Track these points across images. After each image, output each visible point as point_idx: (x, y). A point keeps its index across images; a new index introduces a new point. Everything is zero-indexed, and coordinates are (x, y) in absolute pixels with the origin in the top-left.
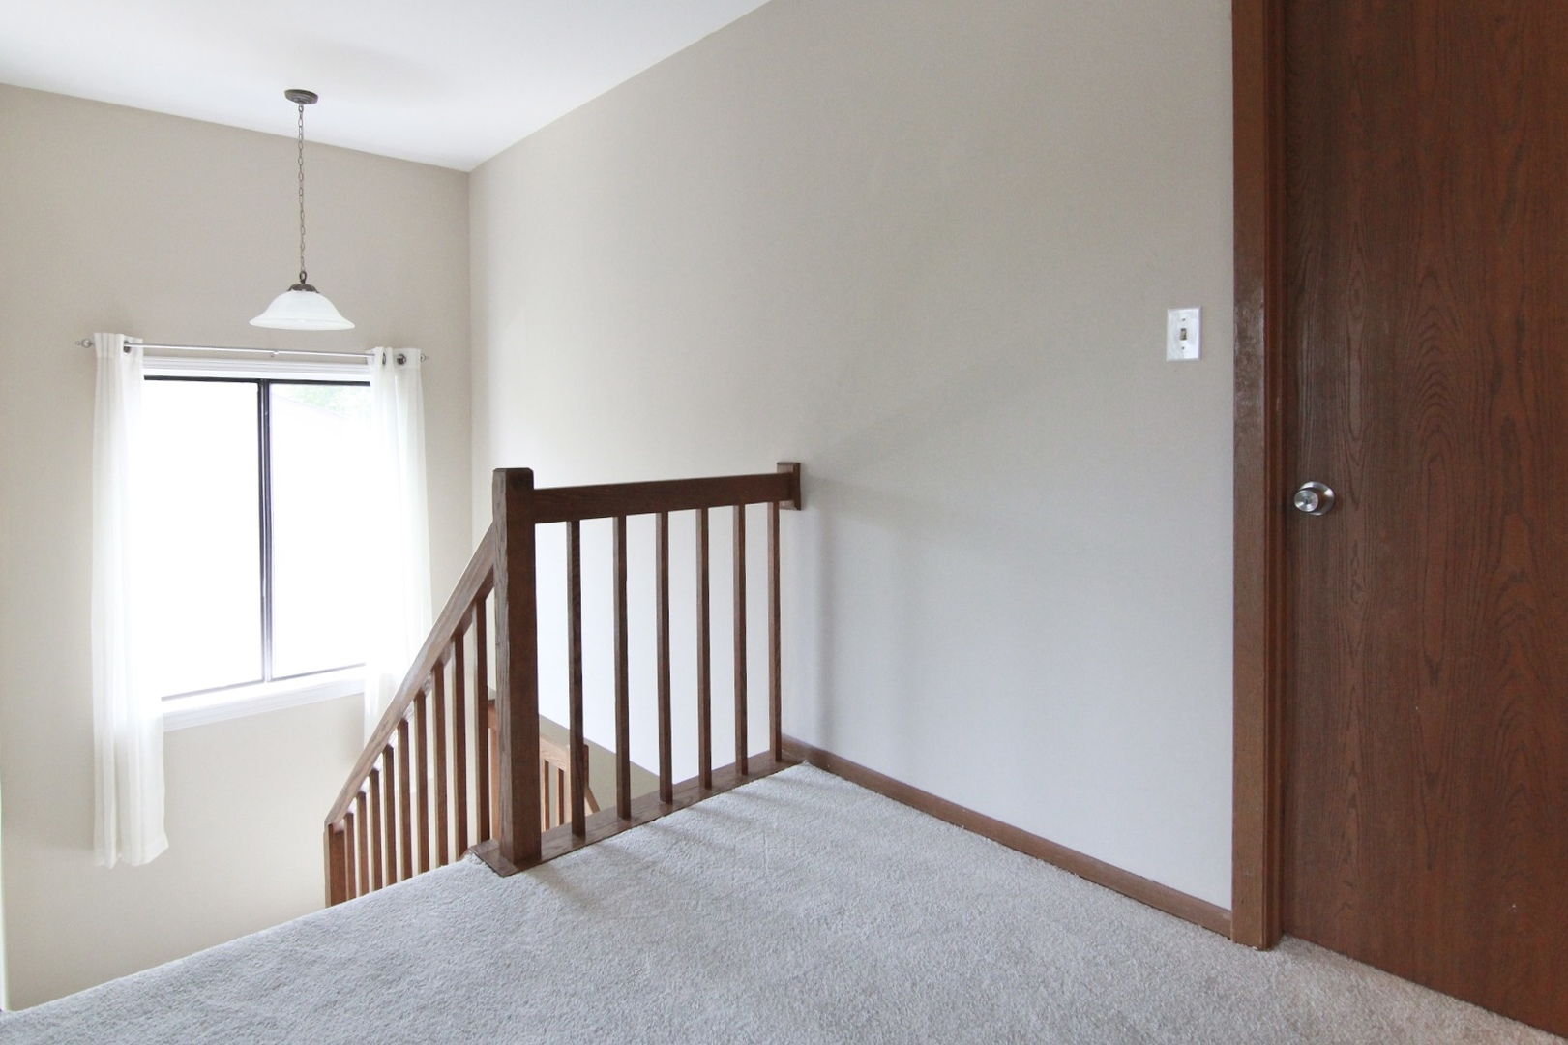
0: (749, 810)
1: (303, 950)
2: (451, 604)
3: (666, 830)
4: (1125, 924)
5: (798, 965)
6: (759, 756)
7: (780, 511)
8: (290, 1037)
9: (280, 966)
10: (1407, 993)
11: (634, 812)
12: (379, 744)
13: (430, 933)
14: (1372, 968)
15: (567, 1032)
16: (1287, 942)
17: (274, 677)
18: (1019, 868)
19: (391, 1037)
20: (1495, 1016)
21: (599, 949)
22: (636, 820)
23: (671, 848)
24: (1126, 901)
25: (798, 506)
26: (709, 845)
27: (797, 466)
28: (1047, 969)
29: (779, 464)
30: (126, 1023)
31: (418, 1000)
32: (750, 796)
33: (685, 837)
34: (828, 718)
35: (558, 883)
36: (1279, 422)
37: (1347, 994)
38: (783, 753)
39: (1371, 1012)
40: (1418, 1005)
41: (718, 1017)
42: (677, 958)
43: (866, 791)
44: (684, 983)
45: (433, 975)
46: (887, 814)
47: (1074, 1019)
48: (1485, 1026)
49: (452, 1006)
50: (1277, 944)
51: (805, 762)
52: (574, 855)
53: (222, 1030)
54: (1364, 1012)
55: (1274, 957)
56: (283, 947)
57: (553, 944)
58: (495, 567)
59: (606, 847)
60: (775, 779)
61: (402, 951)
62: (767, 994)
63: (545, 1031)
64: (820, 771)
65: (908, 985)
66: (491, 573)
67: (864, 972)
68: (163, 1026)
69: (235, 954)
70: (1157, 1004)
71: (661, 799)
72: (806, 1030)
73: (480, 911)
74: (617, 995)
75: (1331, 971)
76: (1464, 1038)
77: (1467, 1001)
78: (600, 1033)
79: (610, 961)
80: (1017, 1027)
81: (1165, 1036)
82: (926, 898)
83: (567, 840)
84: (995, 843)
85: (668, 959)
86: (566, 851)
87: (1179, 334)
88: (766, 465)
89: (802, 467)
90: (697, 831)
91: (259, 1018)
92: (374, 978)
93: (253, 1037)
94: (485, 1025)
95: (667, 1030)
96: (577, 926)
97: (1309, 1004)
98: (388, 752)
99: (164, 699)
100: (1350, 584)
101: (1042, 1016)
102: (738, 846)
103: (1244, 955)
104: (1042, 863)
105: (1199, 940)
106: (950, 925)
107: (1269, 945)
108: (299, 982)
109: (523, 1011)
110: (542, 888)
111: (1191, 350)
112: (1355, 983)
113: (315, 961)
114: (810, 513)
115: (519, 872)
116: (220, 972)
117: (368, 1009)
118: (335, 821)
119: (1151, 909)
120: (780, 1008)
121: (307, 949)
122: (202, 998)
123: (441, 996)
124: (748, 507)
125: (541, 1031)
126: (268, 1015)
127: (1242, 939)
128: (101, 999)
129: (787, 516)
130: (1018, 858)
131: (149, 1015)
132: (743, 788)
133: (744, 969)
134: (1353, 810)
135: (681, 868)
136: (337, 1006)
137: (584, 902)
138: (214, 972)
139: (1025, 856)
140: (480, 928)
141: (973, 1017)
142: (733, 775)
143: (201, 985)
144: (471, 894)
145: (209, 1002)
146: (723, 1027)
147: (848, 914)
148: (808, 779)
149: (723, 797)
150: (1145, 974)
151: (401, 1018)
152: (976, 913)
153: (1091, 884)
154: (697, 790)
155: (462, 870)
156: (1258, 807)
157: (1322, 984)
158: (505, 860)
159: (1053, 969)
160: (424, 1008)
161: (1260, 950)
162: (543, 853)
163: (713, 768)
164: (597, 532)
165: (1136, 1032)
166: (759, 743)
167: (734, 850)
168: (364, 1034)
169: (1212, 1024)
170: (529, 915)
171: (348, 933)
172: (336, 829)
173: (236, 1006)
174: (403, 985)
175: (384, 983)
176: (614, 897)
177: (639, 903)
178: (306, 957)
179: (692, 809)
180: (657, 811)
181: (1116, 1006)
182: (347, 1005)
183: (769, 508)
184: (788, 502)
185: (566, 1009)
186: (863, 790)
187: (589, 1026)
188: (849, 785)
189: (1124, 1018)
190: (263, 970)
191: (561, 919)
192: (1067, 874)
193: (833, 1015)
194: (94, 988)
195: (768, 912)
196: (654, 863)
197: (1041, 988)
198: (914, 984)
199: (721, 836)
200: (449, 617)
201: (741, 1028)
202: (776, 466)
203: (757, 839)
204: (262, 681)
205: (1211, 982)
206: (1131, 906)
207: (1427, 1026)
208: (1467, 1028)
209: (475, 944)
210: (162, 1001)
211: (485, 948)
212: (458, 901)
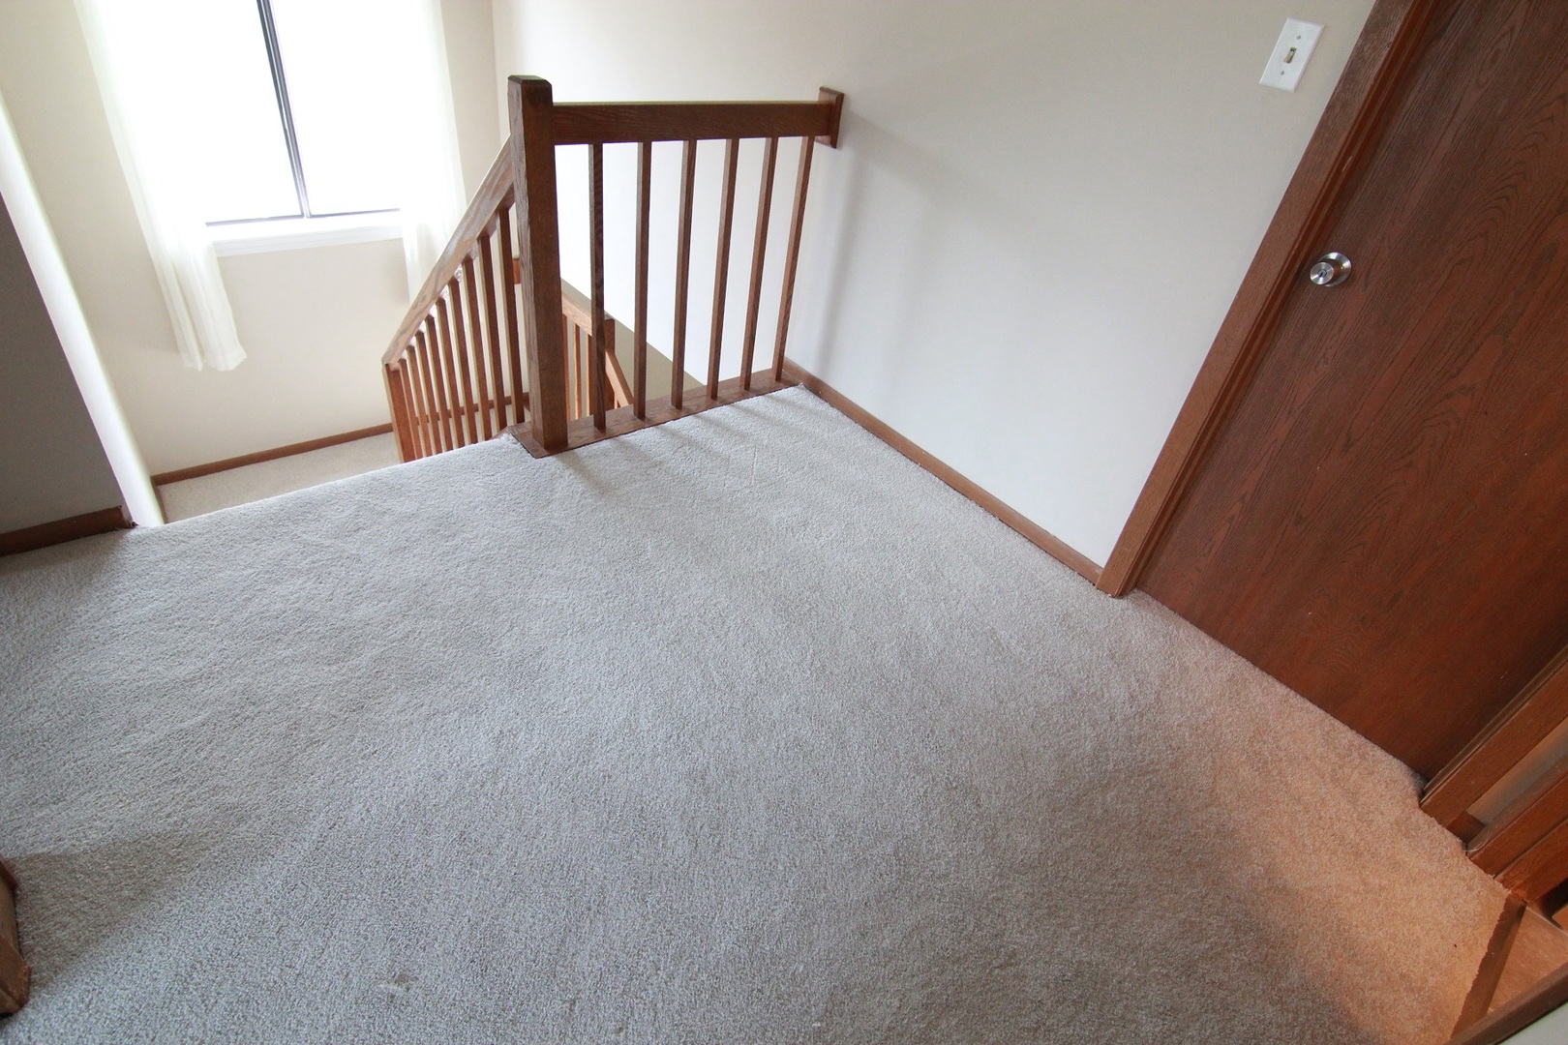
0: (745, 424)
1: (375, 502)
2: (475, 208)
3: (674, 434)
4: (1020, 563)
5: (764, 563)
6: (760, 373)
7: (815, 143)
8: (373, 571)
9: (357, 513)
10: (1203, 642)
11: (648, 414)
12: (420, 313)
13: (477, 500)
14: (1188, 623)
15: (585, 592)
16: (1137, 594)
17: (313, 213)
18: (954, 507)
19: (451, 580)
20: (1257, 669)
21: (612, 530)
22: (650, 420)
23: (676, 452)
24: (1028, 545)
25: (834, 144)
26: (708, 452)
27: (841, 97)
28: (951, 590)
29: (822, 89)
30: (241, 546)
31: (470, 554)
32: (747, 411)
33: (689, 442)
34: (828, 349)
35: (581, 470)
36: (1340, 182)
37: (1161, 639)
38: (783, 374)
39: (1172, 654)
40: (1207, 654)
41: (699, 594)
42: (673, 545)
43: (848, 420)
44: (676, 566)
45: (481, 535)
46: (860, 445)
47: (959, 629)
48: (1246, 675)
49: (497, 562)
50: (1127, 594)
51: (801, 384)
52: (594, 447)
53: (319, 561)
54: (1166, 653)
55: (1123, 603)
56: (358, 497)
57: (576, 522)
58: (515, 186)
59: (622, 443)
60: (772, 398)
61: (455, 512)
62: (738, 581)
63: (569, 589)
64: (812, 396)
65: (844, 588)
66: (512, 188)
67: (813, 574)
68: (272, 552)
69: (319, 498)
70: (1022, 626)
71: (672, 404)
72: (762, 612)
73: (517, 486)
74: (625, 569)
75: (1158, 621)
76: (1228, 681)
77: (1243, 657)
78: (610, 595)
79: (620, 541)
80: (916, 630)
81: (1019, 649)
82: (874, 522)
83: (590, 430)
84: (941, 482)
85: (665, 545)
86: (589, 441)
87: (1286, 53)
88: (807, 93)
89: (845, 99)
90: (700, 439)
91: (346, 554)
92: (434, 532)
93: (343, 568)
94: (522, 579)
95: (660, 600)
96: (596, 509)
97: (1130, 642)
98: (430, 321)
99: (208, 224)
100: (1321, 355)
101: (936, 624)
102: (733, 457)
103: (1099, 600)
104: (974, 504)
105: (1071, 584)
106: (887, 546)
107: (1121, 595)
108: (375, 528)
109: (552, 572)
110: (567, 473)
111: (1289, 78)
112: (1170, 632)
113: (385, 512)
114: (845, 154)
115: (548, 456)
116: (309, 512)
117: (431, 556)
118: (391, 362)
119: (1045, 554)
120: (745, 593)
121: (377, 502)
122: (298, 533)
123: (488, 553)
124: (781, 140)
125: (565, 589)
126: (354, 552)
127: (1103, 586)
128: (216, 525)
129: (821, 150)
130: (956, 498)
131: (258, 542)
132: (744, 403)
133: (723, 560)
134: (1228, 525)
135: (684, 471)
136: (407, 551)
137: (602, 488)
138: (305, 512)
139: (962, 497)
140: (518, 501)
141: (886, 618)
142: (737, 389)
143: (296, 522)
144: (509, 470)
145: (305, 536)
146: (702, 602)
147: (810, 527)
148: (800, 402)
149: (725, 408)
150: (1022, 603)
151: (458, 566)
152: (910, 539)
153: (1006, 527)
154: (704, 399)
155: (501, 448)
156: (1154, 511)
157: (1147, 629)
158: (537, 443)
159: (955, 591)
160: (474, 560)
161: (1113, 597)
162: (569, 441)
163: (720, 380)
164: (621, 157)
165: (1000, 644)
166: (763, 362)
167: (728, 459)
168: (430, 575)
169: (1056, 645)
170: (557, 495)
171: (410, 492)
172: (392, 368)
173: (328, 542)
174: (458, 540)
175: (443, 537)
176: (626, 488)
177: (646, 496)
178: (378, 508)
179: (698, 417)
180: (667, 416)
181: (992, 624)
182: (415, 552)
183: (803, 141)
184: (824, 137)
185: (585, 575)
186: (845, 419)
187: (601, 589)
188: (834, 412)
189: (995, 633)
190: (344, 515)
191: (583, 502)
192: (990, 516)
193: (784, 604)
194: (209, 514)
195: (749, 518)
196: (661, 463)
197: (942, 603)
198: (849, 588)
199: (719, 445)
200: (473, 219)
201: (715, 605)
202: (818, 91)
203: (749, 452)
204: (302, 216)
205: (1068, 615)
206: (1030, 550)
207: (1206, 669)
208: (1233, 675)
209: (513, 514)
210: (267, 532)
211: (521, 518)
212: (499, 475)
